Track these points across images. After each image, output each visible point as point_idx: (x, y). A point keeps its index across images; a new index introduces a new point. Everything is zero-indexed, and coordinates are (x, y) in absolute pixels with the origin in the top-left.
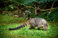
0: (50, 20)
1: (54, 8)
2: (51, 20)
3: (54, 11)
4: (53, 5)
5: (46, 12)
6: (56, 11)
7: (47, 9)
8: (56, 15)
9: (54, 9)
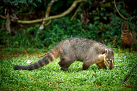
0: (42, 45)
1: (51, 17)
2: (45, 46)
3: (50, 24)
4: (49, 9)
5: (33, 27)
6: (57, 23)
7: (35, 19)
8: (56, 33)
9: (52, 19)
